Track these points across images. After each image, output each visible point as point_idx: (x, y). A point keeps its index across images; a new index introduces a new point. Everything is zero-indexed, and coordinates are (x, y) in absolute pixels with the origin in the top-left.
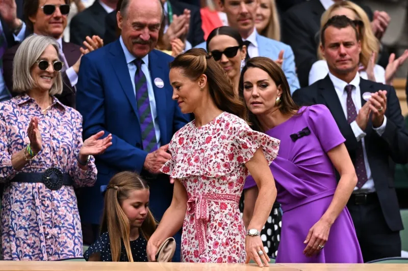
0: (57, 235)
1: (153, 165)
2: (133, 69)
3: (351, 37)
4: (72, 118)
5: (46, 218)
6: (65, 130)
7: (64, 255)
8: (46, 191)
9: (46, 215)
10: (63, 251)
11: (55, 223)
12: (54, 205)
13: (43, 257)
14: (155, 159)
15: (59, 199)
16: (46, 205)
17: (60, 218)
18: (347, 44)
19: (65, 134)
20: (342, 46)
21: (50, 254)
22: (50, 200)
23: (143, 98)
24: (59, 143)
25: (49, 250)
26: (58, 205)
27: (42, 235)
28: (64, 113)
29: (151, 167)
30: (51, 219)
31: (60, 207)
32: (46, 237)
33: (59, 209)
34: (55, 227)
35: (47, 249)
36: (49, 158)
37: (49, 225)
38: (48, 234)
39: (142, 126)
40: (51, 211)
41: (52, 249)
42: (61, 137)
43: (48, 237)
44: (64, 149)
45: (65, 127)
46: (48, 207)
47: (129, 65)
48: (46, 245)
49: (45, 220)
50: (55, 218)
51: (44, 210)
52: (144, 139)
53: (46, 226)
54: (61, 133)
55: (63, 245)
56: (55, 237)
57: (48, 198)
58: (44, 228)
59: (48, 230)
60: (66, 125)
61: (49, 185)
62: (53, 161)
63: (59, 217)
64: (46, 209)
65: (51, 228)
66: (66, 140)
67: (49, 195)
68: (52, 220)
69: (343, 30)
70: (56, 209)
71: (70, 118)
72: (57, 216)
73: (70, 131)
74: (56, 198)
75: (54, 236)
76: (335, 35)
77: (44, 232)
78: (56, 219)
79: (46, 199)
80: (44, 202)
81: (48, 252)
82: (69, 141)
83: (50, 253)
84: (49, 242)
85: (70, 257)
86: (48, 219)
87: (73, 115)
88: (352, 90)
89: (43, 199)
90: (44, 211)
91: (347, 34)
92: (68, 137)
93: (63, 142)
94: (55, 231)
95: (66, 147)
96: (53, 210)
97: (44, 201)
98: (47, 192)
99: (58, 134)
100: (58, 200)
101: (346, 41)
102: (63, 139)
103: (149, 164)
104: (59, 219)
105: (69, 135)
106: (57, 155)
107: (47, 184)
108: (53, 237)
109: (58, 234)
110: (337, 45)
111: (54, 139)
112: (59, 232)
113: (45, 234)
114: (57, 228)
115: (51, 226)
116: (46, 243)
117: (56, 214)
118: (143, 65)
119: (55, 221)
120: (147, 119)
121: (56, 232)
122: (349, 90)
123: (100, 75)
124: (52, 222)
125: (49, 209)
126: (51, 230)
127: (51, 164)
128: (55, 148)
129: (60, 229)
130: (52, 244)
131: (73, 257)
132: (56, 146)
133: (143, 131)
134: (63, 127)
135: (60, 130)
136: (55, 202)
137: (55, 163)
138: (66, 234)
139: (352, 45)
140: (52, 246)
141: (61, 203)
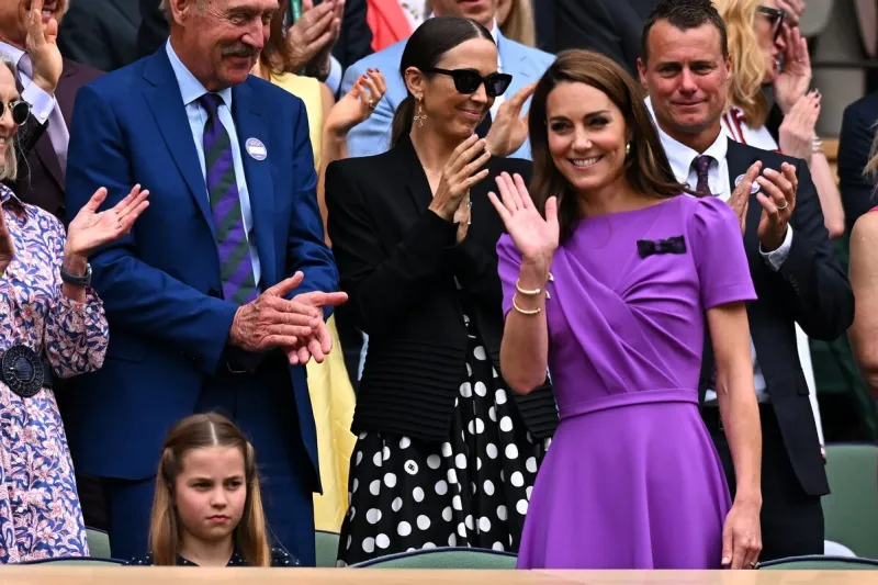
0: (42, 505)
1: (253, 329)
2: (199, 118)
3: (710, 49)
4: (43, 230)
5: (13, 466)
6: (35, 261)
7: (63, 550)
8: (12, 402)
9: (13, 460)
10: (59, 540)
11: (36, 477)
12: (30, 436)
13: (7, 556)
14: (255, 315)
15: (41, 420)
16: (13, 436)
17: (49, 465)
18: (699, 67)
19: (37, 269)
20: (686, 71)
21: (25, 549)
22: (21, 424)
23: (225, 185)
24: (28, 292)
25: (23, 539)
26: (42, 435)
27: (5, 505)
28: (25, 221)
29: (246, 334)
30: (24, 467)
31: (45, 439)
32: (14, 509)
33: (45, 443)
34: (37, 485)
35: (17, 537)
36: (8, 326)
37: (20, 481)
38: (19, 503)
39: (221, 250)
40: (24, 449)
41: (30, 536)
42: (31, 277)
43: (20, 510)
44: (39, 305)
45: (33, 253)
46: (17, 439)
47: (188, 109)
48: (16, 529)
49: (11, 471)
50: (35, 466)
51: (9, 446)
52: (225, 280)
53: (14, 484)
54: (30, 269)
55: (59, 527)
56: (38, 510)
57: (17, 418)
58: (10, 488)
59: (18, 493)
60: (35, 249)
61: (16, 386)
62: (17, 334)
63: (45, 463)
64: (12, 445)
65: (26, 488)
66: (42, 284)
67: (18, 410)
68: (28, 469)
69: (692, 33)
70: (37, 444)
71: (39, 232)
72: (40, 461)
73: (47, 260)
74: (34, 419)
75: (35, 506)
76: (671, 45)
77: (11, 499)
78: (39, 468)
79: (13, 421)
80: (7, 428)
81: (20, 545)
82: (48, 286)
83: (27, 545)
84: (22, 522)
85: (73, 554)
86: (18, 468)
87: (44, 223)
88: (708, 168)
89: (6, 421)
90: (7, 449)
91: (700, 43)
92: (45, 275)
93: (35, 289)
94: (37, 495)
95: (43, 302)
96: (28, 448)
97: (10, 425)
98: (13, 406)
99: (22, 270)
100: (39, 424)
101: (698, 58)
102: (34, 282)
103: (243, 328)
104: (45, 468)
105: (45, 271)
106: (23, 320)
107: (11, 382)
108: (33, 509)
109: (48, 501)
110: (674, 68)
111: (16, 282)
112: (48, 497)
113: (12, 502)
114: (42, 490)
115: (25, 484)
116: (15, 523)
117: (36, 456)
118: (220, 108)
119: (37, 473)
120: (232, 235)
121: (39, 499)
122: (701, 167)
123: (125, 133)
124: (27, 474)
125: (20, 444)
126: (26, 494)
127: (12, 340)
128: (19, 301)
129: (50, 491)
130: (29, 525)
131: (80, 555)
132: (22, 299)
133: (223, 260)
134: (31, 255)
135: (26, 261)
136: (35, 428)
137: (22, 337)
138: (63, 501)
139: (709, 67)
140: (30, 530)
141: (48, 430)
